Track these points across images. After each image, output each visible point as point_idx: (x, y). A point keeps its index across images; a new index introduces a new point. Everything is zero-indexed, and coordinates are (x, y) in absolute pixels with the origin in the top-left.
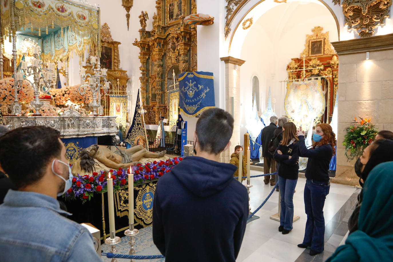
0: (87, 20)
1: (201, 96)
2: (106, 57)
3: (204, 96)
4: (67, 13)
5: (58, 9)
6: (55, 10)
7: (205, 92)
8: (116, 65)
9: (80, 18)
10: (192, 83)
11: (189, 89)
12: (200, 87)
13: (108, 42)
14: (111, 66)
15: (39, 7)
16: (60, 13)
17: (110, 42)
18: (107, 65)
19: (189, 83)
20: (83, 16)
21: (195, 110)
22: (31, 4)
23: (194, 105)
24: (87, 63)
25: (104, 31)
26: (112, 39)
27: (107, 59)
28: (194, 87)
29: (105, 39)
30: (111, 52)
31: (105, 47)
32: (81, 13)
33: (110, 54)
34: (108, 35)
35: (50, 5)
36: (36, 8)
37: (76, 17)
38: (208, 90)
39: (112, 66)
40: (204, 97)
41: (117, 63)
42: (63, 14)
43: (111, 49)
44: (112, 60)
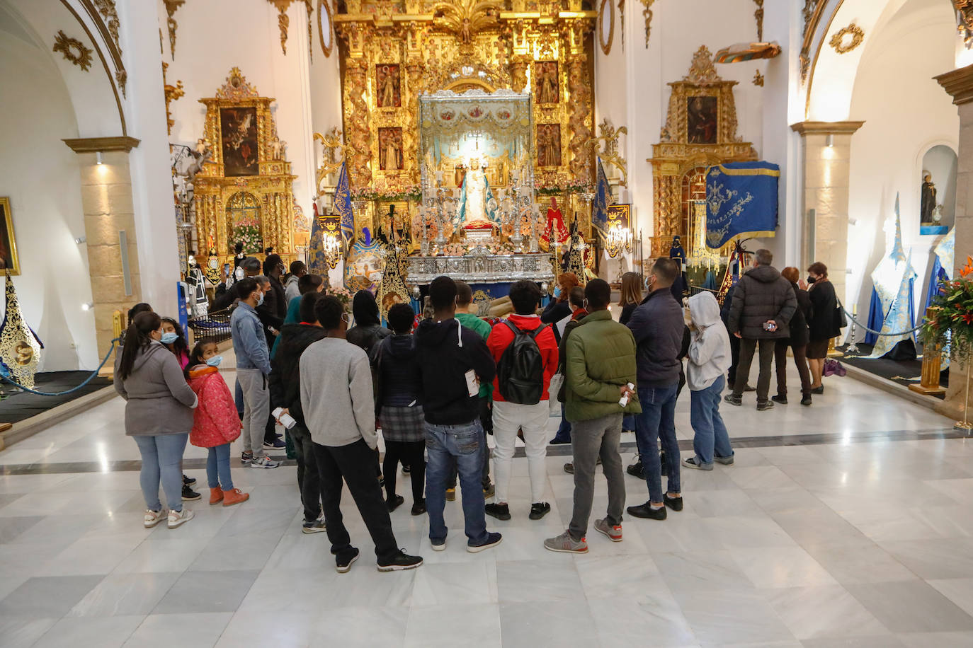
0: (512, 118)
1: (730, 213)
2: (704, 119)
3: (738, 211)
4: (483, 115)
5: (472, 114)
6: (468, 116)
7: (742, 203)
8: (726, 132)
9: (501, 118)
10: (717, 186)
11: (712, 198)
12: (730, 194)
13: (708, 86)
14: (716, 137)
15: (449, 119)
16: (474, 119)
17: (711, 84)
18: (707, 134)
19: (713, 187)
20: (505, 113)
21: (721, 239)
22: (440, 118)
23: (719, 230)
24: (662, 137)
25: (699, 63)
26: (717, 77)
27: (705, 123)
28: (719, 195)
29: (702, 81)
30: (716, 104)
31: (701, 97)
32: (502, 110)
33: (712, 111)
34: (708, 71)
35: (461, 113)
36: (444, 121)
37: (496, 117)
38: (749, 198)
39: (718, 135)
40: (738, 213)
41: (728, 128)
42: (478, 119)
43: (715, 99)
44: (718, 123)
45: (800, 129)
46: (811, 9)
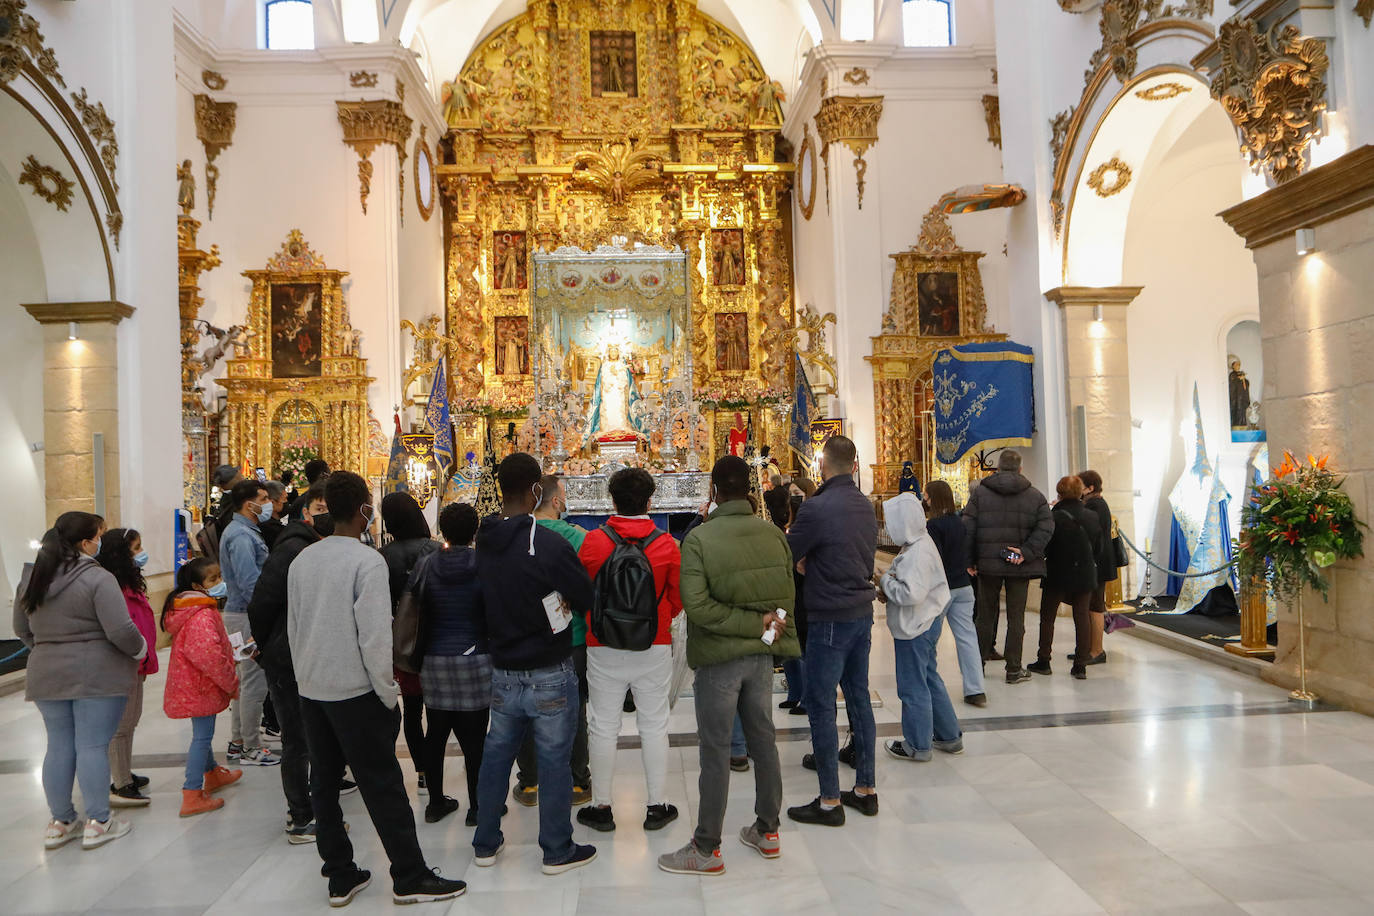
0: (661, 284)
1: (968, 413)
2: (940, 302)
3: (977, 410)
4: (622, 281)
5: (605, 280)
6: (600, 281)
7: (983, 399)
8: (971, 320)
9: (646, 284)
10: (948, 377)
11: (941, 394)
12: (966, 387)
13: (944, 259)
14: (958, 327)
15: (573, 285)
16: (609, 286)
17: (948, 256)
18: (945, 323)
19: (943, 378)
20: (652, 277)
21: (956, 451)
22: (561, 285)
23: (953, 438)
24: (884, 326)
25: (931, 228)
26: (956, 247)
27: (943, 308)
28: (952, 389)
29: (937, 252)
30: (956, 284)
31: (936, 273)
32: (649, 274)
33: (951, 292)
34: (943, 239)
35: (590, 277)
36: (567, 289)
37: (639, 284)
38: (993, 392)
39: (961, 324)
40: (979, 413)
41: (974, 315)
42: (613, 285)
43: (954, 277)
44: (960, 308)
45: (1057, 297)
46: (1060, 141)
